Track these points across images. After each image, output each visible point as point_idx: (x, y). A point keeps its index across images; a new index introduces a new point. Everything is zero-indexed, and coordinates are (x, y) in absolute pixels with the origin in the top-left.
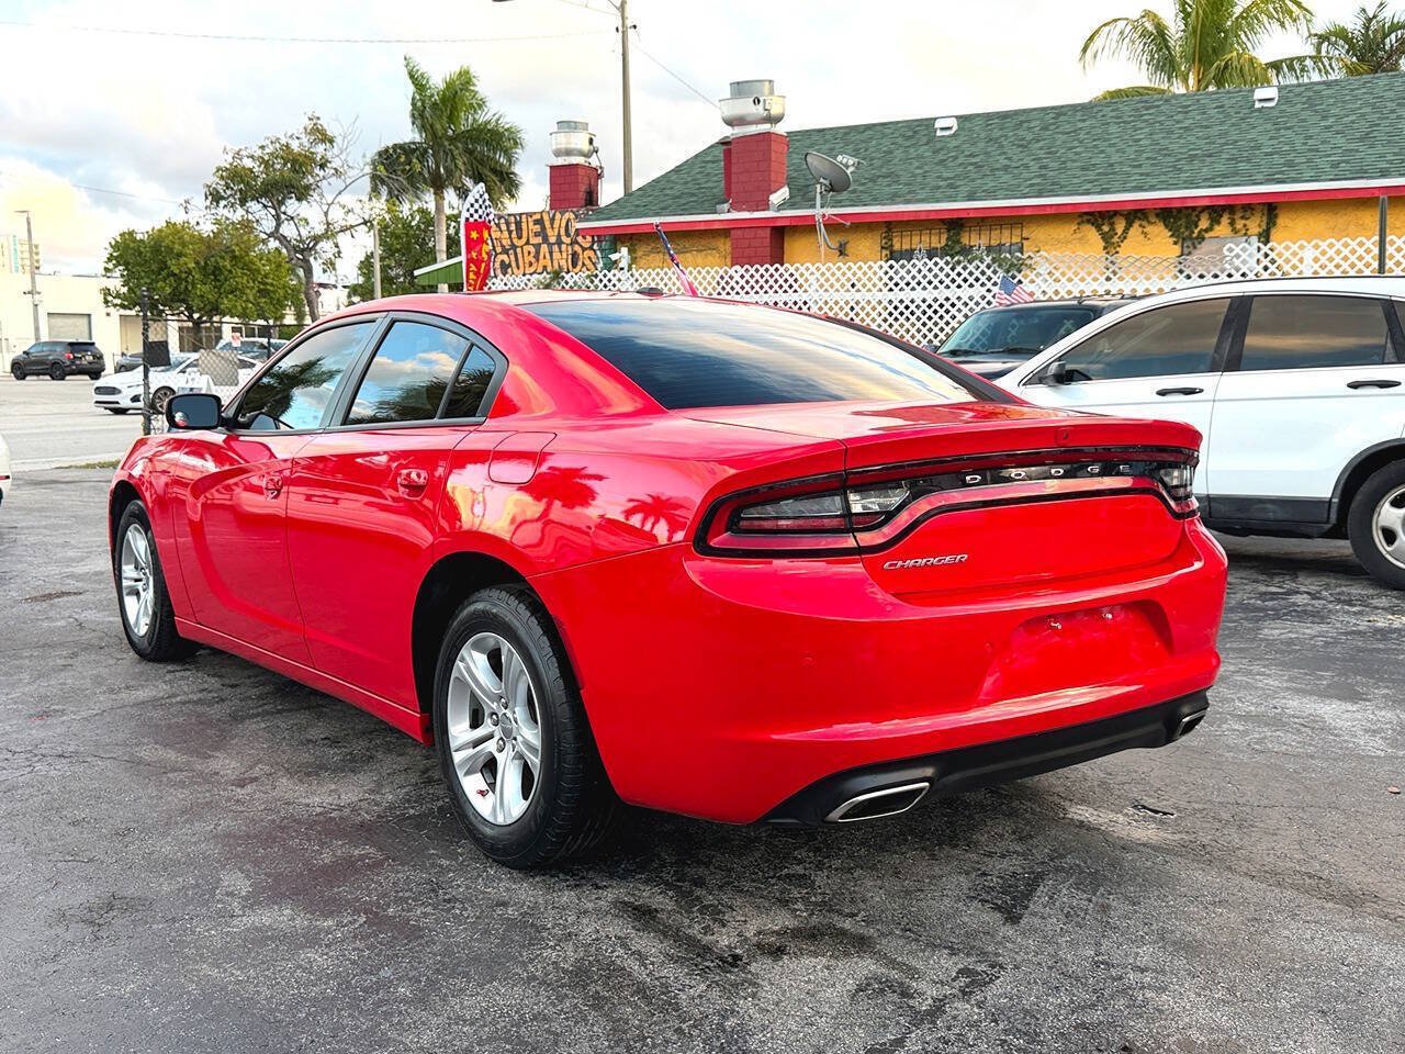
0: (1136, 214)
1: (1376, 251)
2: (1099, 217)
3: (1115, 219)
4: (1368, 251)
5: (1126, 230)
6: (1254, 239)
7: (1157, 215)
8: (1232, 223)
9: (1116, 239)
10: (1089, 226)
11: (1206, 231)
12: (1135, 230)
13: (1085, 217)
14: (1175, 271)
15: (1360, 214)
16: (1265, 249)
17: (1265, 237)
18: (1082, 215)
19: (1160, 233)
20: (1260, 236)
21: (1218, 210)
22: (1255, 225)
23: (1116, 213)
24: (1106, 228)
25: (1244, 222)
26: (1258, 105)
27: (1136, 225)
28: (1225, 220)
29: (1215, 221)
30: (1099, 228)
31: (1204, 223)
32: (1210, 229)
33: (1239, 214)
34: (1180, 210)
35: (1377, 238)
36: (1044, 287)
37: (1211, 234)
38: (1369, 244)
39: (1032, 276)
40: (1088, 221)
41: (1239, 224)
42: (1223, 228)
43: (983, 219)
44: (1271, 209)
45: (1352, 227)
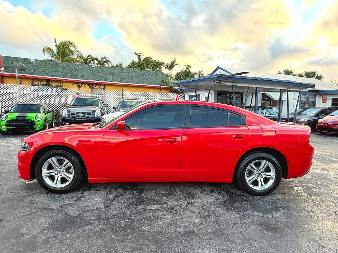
0: (83, 83)
1: (121, 93)
2: (77, 83)
3: (80, 83)
4: (120, 93)
5: (82, 85)
6: (102, 89)
7: (87, 84)
8: (99, 86)
9: (80, 87)
10: (75, 84)
11: (95, 87)
12: (83, 86)
13: (74, 83)
14: (90, 93)
15: (117, 87)
16: (104, 91)
17: (104, 89)
18: (73, 82)
19: (87, 87)
20: (103, 89)
21: (96, 84)
22: (102, 87)
23: (80, 82)
24: (78, 85)
25: (100, 86)
26: (92, 68)
27: (83, 85)
28: (98, 86)
29: (96, 86)
30: (77, 85)
31: (94, 86)
32: (96, 87)
33: (100, 85)
34: (91, 83)
35: (121, 91)
36: (70, 94)
37: (95, 88)
38: (120, 92)
39: (67, 92)
40: (75, 83)
41: (100, 87)
42: (97, 87)
43: (54, 80)
44: (105, 85)
45: (116, 89)
